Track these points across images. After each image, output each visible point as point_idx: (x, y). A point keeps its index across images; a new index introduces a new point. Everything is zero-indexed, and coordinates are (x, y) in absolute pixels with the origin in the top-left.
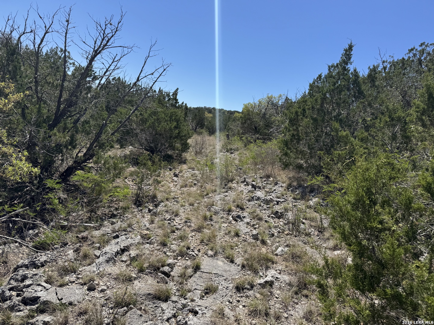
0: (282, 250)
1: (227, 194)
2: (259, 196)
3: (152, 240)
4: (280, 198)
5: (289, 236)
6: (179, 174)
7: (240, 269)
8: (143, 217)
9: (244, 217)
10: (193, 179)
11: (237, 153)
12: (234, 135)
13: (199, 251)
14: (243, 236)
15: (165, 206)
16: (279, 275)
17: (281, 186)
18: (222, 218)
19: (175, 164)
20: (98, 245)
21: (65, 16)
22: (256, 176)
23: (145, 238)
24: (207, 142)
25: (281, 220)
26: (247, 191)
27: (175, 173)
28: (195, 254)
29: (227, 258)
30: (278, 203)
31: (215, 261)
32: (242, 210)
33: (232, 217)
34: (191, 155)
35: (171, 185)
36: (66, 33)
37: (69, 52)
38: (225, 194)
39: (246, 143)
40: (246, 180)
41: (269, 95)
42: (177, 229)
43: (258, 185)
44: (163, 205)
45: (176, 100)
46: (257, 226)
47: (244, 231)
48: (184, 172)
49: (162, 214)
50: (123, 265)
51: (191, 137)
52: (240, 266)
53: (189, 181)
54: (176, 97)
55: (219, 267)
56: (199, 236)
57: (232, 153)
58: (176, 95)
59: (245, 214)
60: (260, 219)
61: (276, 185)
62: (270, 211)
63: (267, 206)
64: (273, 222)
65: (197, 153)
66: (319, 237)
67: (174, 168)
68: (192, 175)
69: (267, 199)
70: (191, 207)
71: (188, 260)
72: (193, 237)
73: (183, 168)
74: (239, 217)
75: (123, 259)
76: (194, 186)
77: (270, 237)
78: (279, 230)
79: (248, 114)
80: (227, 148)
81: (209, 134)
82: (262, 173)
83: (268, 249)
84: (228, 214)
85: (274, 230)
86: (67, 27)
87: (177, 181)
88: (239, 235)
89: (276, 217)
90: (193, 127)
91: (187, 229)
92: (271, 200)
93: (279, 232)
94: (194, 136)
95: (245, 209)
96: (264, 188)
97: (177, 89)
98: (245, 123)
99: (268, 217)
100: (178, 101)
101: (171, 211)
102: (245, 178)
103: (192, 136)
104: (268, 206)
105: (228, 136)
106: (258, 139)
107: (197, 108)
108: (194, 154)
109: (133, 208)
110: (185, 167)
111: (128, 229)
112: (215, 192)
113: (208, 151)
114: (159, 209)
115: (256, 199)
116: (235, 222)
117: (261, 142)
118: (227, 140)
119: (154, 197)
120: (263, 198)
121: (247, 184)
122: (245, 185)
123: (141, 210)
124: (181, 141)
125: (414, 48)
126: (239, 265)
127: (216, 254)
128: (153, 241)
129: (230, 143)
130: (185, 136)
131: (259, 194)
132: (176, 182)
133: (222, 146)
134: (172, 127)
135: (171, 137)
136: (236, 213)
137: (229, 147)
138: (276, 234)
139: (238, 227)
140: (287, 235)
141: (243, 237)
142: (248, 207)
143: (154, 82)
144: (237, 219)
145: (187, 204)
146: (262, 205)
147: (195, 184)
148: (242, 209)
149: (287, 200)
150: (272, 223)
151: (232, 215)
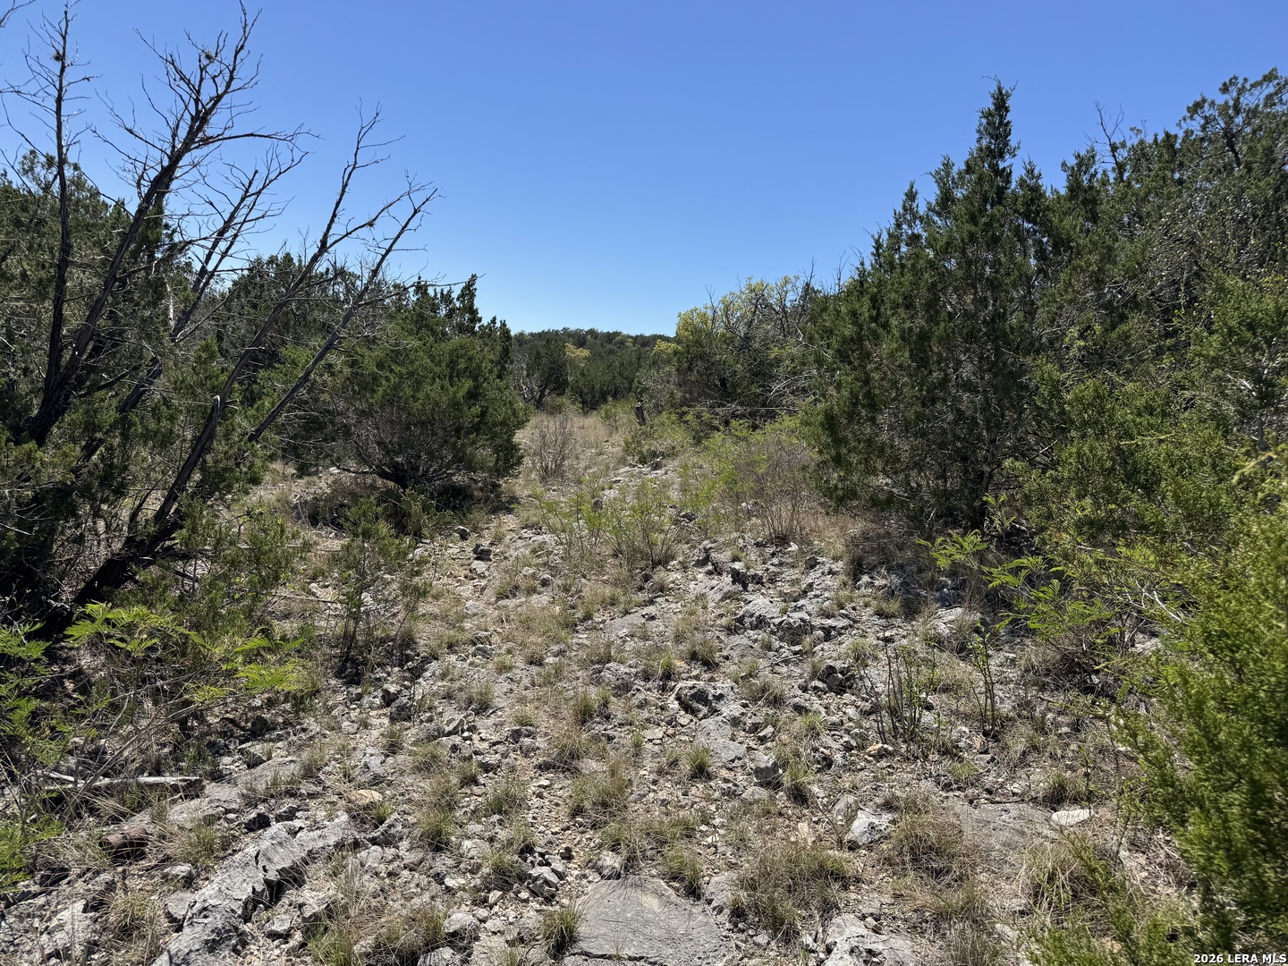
0: (872, 827)
1: (651, 610)
2: (763, 612)
3: (390, 826)
4: (833, 616)
5: (883, 763)
6: (493, 549)
7: (728, 925)
8: (365, 725)
9: (720, 697)
10: (536, 565)
11: (672, 464)
12: (658, 409)
13: (567, 856)
14: (724, 773)
15: (443, 676)
16: (874, 937)
17: (831, 572)
18: (643, 705)
19: (477, 515)
20: (182, 869)
21: (49, 41)
22: (744, 539)
23: (363, 822)
24: (578, 435)
25: (848, 697)
26: (719, 596)
27: (478, 546)
28: (553, 871)
29: (675, 876)
30: (828, 634)
31: (631, 893)
32: (709, 669)
33: (678, 698)
34: (528, 482)
35: (466, 590)
36: (59, 100)
37: (76, 167)
38: (647, 610)
39: (697, 432)
40: (713, 555)
41: (754, 282)
42: (487, 768)
43: (752, 572)
44: (437, 673)
45: (473, 312)
46: (770, 729)
47: (726, 756)
48: (507, 540)
49: (430, 709)
50: (277, 952)
51: (523, 422)
52: (727, 911)
53: (524, 572)
54: (472, 304)
55: (646, 923)
56: (564, 788)
57: (657, 467)
58: (472, 296)
59: (723, 685)
60: (777, 701)
61: (812, 567)
62: (807, 667)
63: (793, 648)
64: (823, 711)
65: (547, 475)
66: (988, 757)
67: (475, 529)
68: (534, 551)
69: (789, 623)
70: (535, 669)
71: (526, 901)
72: (545, 794)
73: (504, 529)
74: (701, 697)
75: (278, 927)
76: (542, 589)
77: (819, 771)
78: (846, 738)
79: (698, 343)
80: (640, 452)
81: (582, 409)
82: (758, 528)
83: (816, 823)
84: (663, 689)
85: (830, 741)
86: (61, 76)
87: (487, 574)
88: (710, 769)
89: (831, 690)
90: (532, 391)
91: (522, 762)
92: (805, 628)
93: (848, 748)
94: (533, 421)
95: (717, 665)
96: (772, 581)
97: (474, 277)
98: (690, 368)
99: (800, 692)
100: (479, 315)
101: (463, 695)
102: (707, 551)
103: (528, 421)
104: (797, 648)
105: (639, 412)
106: (734, 416)
107: (542, 335)
108: (537, 478)
109: (334, 692)
110: (510, 521)
111: (306, 787)
112: (613, 604)
113: (582, 465)
114: (422, 688)
115: (751, 623)
116: (689, 716)
117: (746, 424)
118: (639, 427)
119: (408, 641)
120: (777, 621)
121: (715, 569)
122: (709, 573)
123: (359, 697)
124: (492, 438)
125: (1204, 101)
126: (720, 910)
127: (630, 864)
128: (392, 831)
129: (647, 435)
130: (503, 423)
131: (760, 603)
132: (482, 576)
133: (623, 444)
134: (460, 395)
135: (458, 430)
136: (690, 683)
137: (646, 447)
138: (838, 757)
139: (702, 739)
140: (880, 755)
141: (726, 781)
142: (727, 658)
143: (383, 252)
144: (695, 705)
145: (519, 662)
146: (777, 644)
147: (545, 583)
148: (709, 665)
149: (855, 622)
150: (817, 713)
151: (677, 690)
